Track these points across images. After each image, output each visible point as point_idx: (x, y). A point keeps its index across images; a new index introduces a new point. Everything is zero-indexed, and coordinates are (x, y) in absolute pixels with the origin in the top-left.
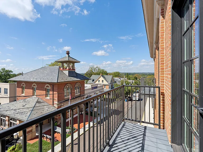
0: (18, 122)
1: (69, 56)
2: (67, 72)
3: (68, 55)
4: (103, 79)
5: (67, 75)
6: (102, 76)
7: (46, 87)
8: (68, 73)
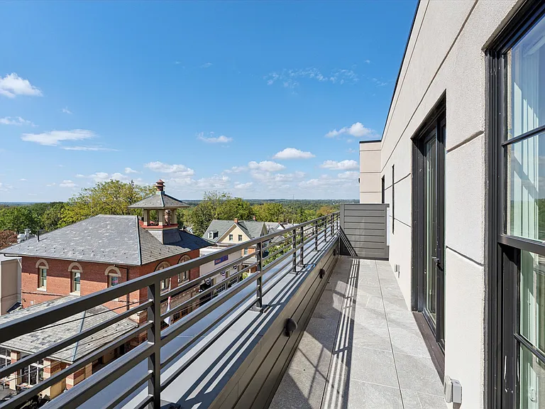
0: (14, 356)
1: (163, 194)
2: (158, 234)
3: (162, 190)
4: (241, 233)
5: (161, 239)
6: (238, 223)
7: (109, 272)
8: (162, 236)
